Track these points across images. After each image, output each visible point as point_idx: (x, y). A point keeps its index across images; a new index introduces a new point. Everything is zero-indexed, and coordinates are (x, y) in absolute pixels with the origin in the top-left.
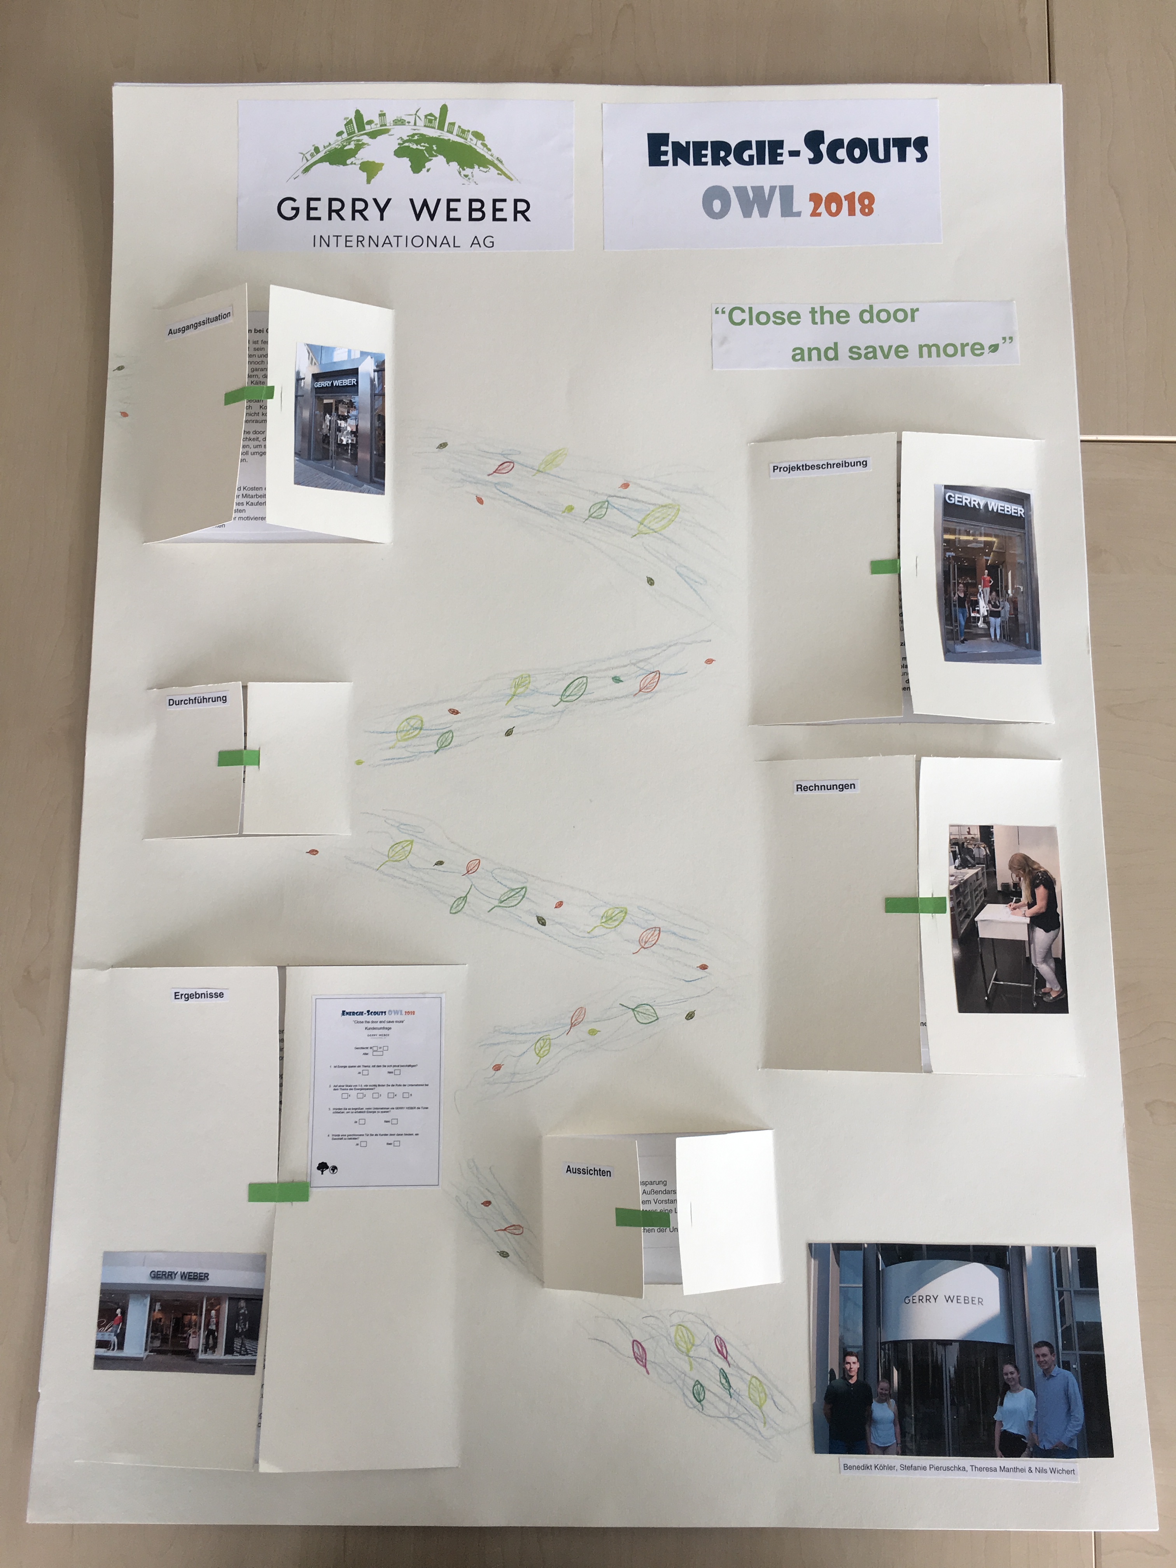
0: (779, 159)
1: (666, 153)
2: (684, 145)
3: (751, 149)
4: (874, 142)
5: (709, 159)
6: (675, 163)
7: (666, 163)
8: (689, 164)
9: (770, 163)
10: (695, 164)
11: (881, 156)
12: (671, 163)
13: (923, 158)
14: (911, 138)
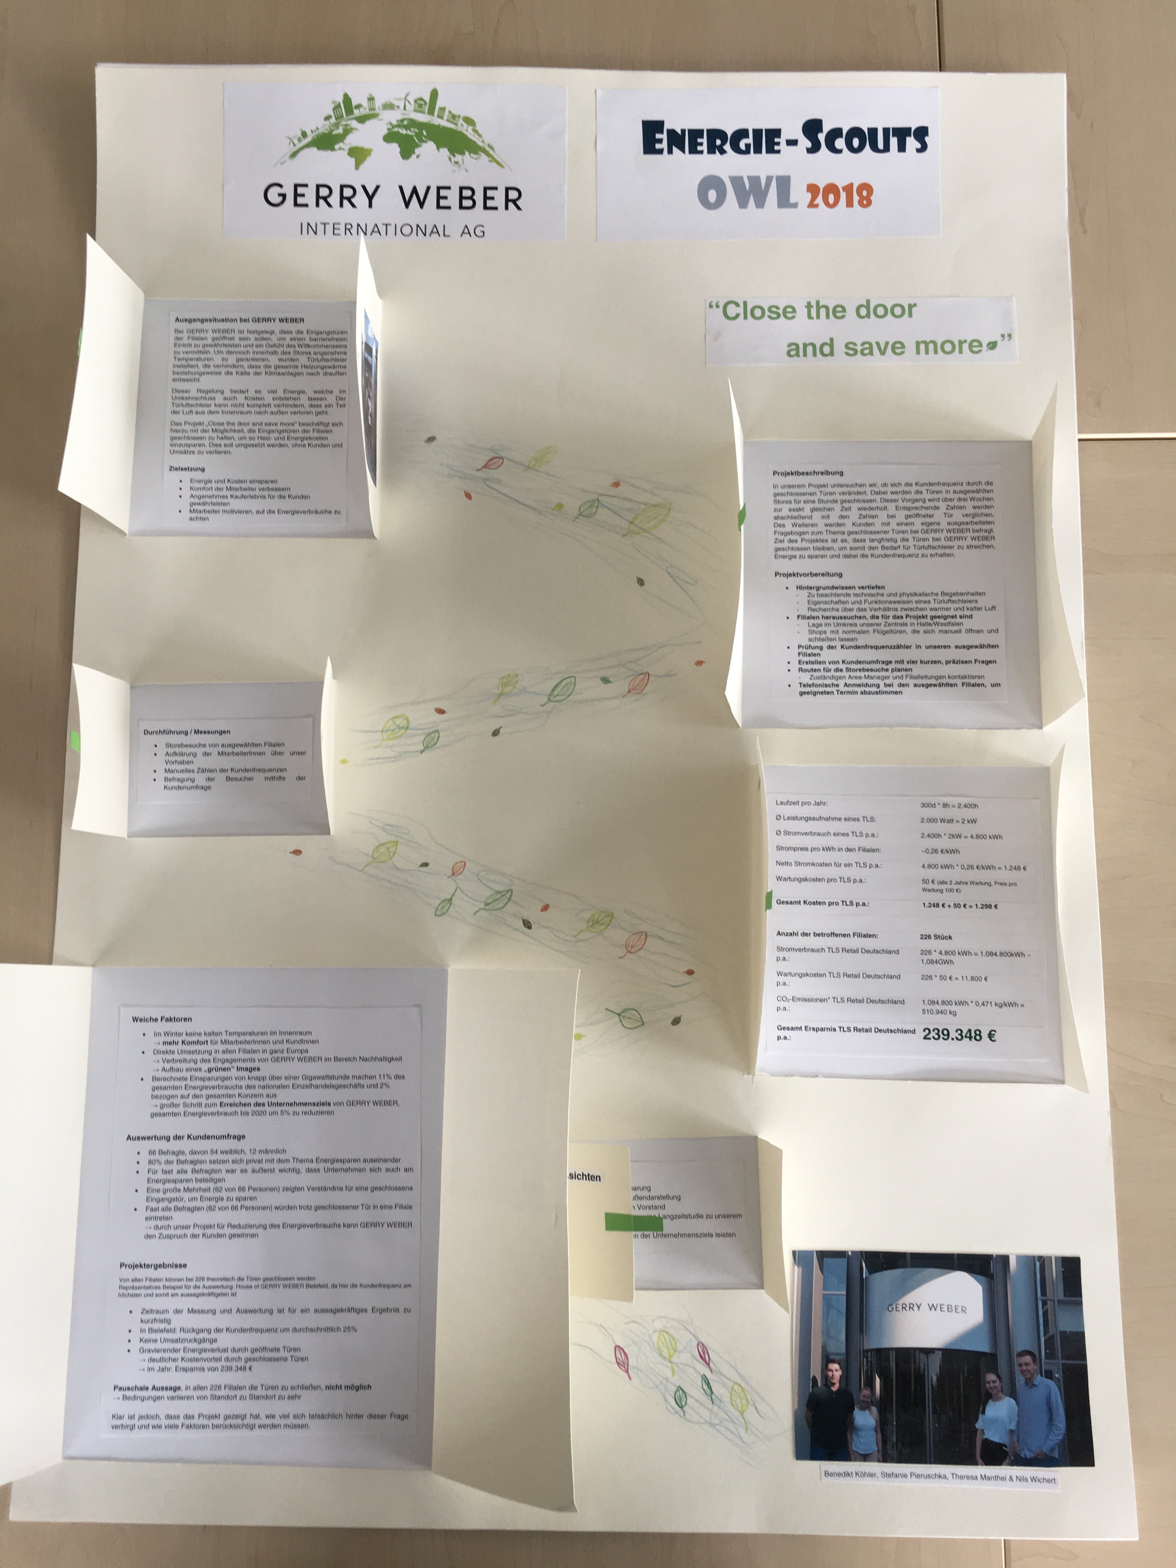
0: (776, 148)
1: (660, 141)
2: (680, 132)
3: (747, 137)
4: (873, 132)
5: (704, 148)
6: (670, 151)
7: (660, 152)
8: (684, 152)
9: (768, 152)
10: (691, 152)
11: (881, 145)
12: (666, 151)
13: (923, 148)
14: (910, 129)
